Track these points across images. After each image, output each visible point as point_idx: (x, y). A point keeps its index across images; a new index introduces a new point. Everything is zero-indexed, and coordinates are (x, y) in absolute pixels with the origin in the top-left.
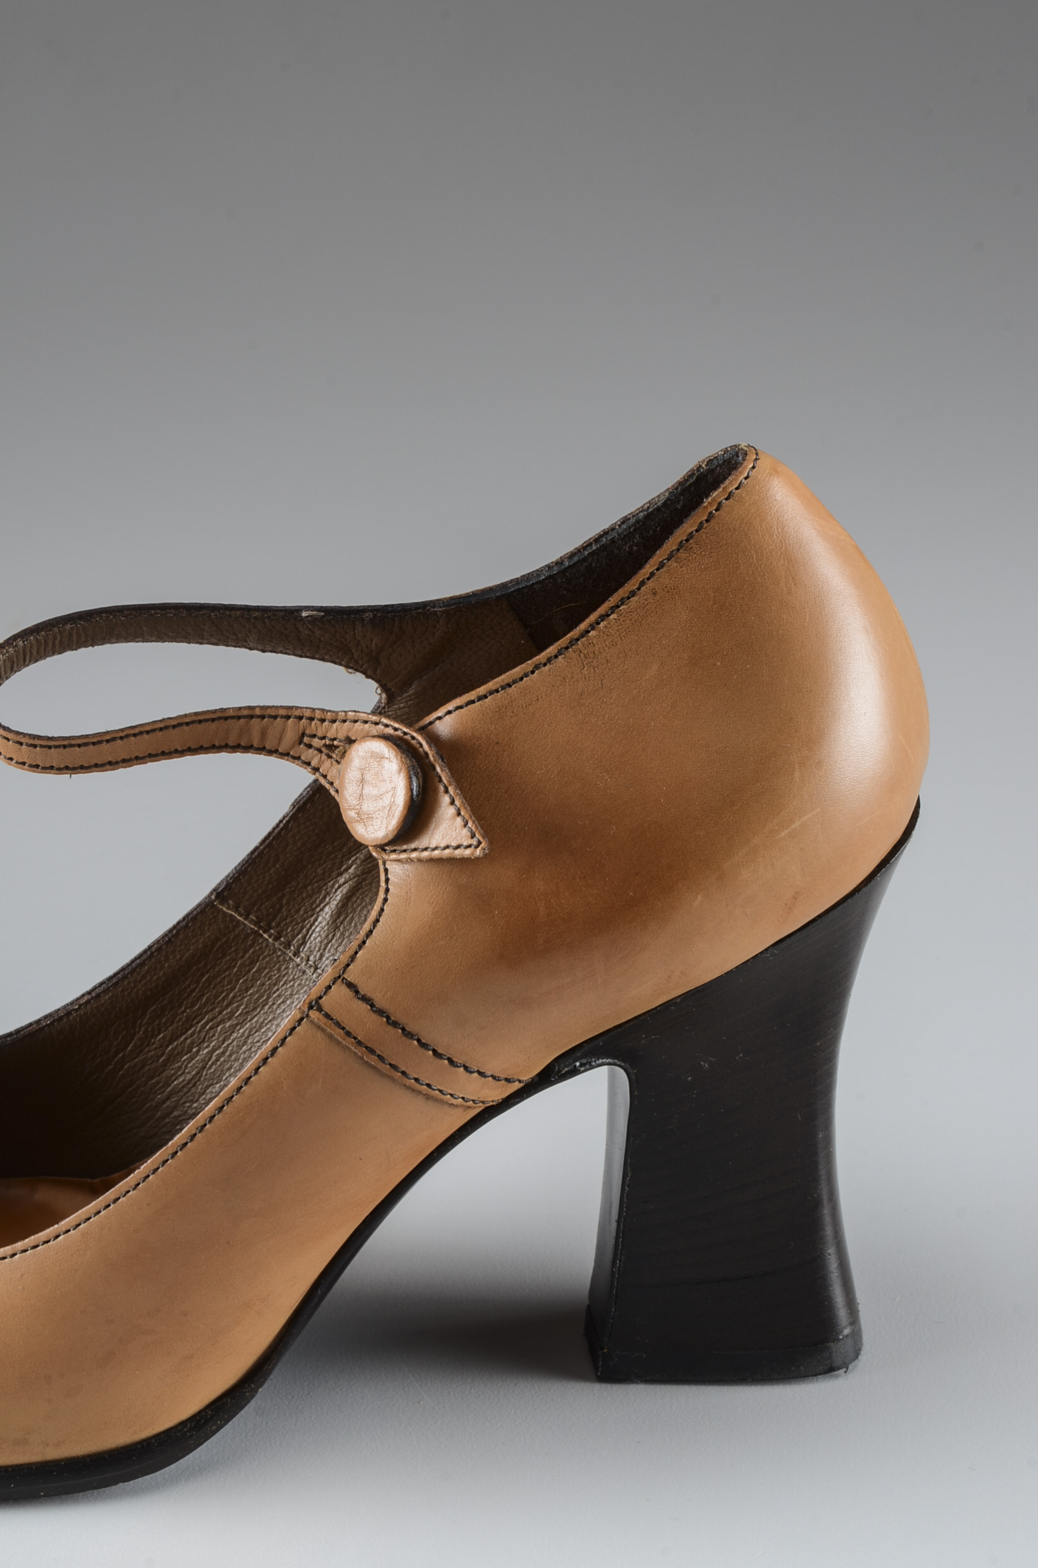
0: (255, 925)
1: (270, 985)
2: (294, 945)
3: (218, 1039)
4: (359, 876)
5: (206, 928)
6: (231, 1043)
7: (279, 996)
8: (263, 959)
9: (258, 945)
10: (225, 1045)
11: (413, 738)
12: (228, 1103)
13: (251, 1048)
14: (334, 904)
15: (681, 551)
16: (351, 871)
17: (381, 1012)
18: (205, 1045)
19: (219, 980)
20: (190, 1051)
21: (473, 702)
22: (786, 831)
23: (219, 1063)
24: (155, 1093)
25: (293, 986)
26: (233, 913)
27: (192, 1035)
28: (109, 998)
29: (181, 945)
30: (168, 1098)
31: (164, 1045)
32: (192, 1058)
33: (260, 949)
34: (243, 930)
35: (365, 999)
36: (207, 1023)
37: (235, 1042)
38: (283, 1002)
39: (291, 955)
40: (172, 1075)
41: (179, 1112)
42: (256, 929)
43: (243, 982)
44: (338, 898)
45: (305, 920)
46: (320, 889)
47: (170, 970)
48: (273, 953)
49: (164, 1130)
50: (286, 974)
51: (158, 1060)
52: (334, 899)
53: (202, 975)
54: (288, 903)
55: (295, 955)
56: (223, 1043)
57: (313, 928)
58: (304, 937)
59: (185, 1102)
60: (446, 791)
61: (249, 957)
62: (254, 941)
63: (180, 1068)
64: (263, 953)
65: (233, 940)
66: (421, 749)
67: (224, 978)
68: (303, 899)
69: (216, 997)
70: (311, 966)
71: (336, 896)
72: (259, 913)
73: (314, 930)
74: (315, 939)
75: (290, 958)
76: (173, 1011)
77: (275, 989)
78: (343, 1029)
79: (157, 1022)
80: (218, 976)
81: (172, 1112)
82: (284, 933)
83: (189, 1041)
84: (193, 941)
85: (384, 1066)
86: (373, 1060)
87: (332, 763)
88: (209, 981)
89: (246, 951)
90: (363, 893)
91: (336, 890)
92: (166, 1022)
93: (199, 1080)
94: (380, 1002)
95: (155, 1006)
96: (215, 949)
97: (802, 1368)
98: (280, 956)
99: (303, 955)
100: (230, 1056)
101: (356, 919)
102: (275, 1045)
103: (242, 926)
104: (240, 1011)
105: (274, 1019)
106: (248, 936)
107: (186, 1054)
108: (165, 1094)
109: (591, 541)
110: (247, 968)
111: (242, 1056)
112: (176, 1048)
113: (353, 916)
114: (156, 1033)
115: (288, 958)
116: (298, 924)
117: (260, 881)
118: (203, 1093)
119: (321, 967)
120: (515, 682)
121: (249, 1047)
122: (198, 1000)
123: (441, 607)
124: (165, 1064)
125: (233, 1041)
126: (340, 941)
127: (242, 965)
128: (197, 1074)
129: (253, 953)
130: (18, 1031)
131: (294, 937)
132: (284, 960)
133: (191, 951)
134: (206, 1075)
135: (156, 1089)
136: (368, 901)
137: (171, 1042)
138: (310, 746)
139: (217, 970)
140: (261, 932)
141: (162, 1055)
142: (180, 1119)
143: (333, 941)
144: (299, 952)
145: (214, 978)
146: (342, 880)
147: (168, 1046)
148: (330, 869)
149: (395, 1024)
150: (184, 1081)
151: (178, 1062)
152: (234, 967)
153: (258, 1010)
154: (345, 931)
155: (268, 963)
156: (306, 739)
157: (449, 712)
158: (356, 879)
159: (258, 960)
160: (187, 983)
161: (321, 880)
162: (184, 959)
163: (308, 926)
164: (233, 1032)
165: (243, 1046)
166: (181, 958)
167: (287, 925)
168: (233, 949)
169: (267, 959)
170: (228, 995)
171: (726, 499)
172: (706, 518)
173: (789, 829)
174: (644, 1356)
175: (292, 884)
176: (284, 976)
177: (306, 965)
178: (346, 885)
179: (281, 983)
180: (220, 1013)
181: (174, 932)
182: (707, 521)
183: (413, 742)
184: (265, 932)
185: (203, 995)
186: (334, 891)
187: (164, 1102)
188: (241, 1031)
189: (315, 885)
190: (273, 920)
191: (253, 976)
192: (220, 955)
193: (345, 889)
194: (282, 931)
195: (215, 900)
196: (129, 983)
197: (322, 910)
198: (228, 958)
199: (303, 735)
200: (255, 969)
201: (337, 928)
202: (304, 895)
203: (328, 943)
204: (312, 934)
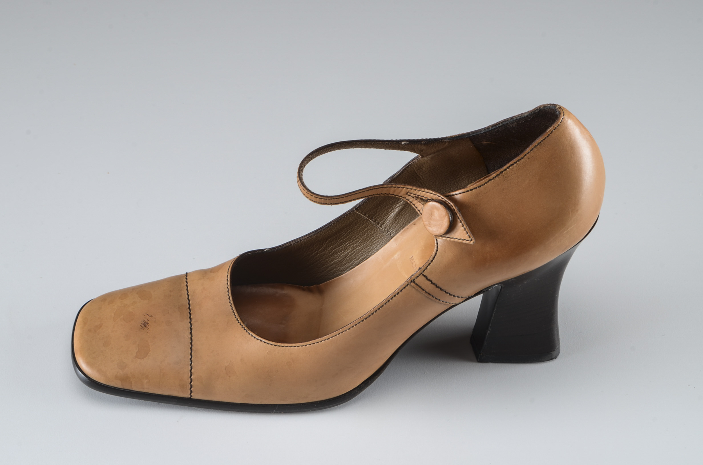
0: (368, 217)
1: (371, 234)
2: (380, 224)
3: (351, 249)
4: (404, 204)
5: (351, 218)
6: (356, 251)
7: (374, 238)
8: (369, 227)
9: (368, 223)
10: (354, 251)
11: (449, 203)
12: (382, 307)
13: (363, 253)
14: (395, 212)
15: (538, 145)
16: (401, 202)
17: (434, 284)
18: (347, 250)
19: (353, 232)
20: (341, 251)
21: (468, 191)
22: (566, 232)
23: (351, 256)
24: (328, 263)
25: (379, 235)
26: (361, 214)
27: (342, 247)
28: (315, 237)
29: (341, 222)
30: (332, 265)
31: (332, 250)
32: (341, 254)
33: (368, 224)
34: (363, 218)
35: (429, 280)
36: (348, 244)
37: (357, 251)
38: (375, 240)
39: (379, 226)
40: (334, 258)
41: (336, 270)
42: (368, 218)
43: (361, 233)
44: (397, 211)
45: (384, 216)
46: (390, 207)
47: (337, 229)
48: (373, 225)
49: (330, 274)
50: (377, 232)
51: (329, 254)
52: (395, 211)
53: (348, 231)
54: (379, 211)
55: (380, 227)
56: (353, 250)
57: (387, 219)
58: (384, 222)
59: (338, 267)
60: (461, 222)
61: (364, 226)
62: (366, 222)
63: (337, 256)
64: (369, 225)
65: (359, 221)
66: (452, 208)
67: (355, 232)
68: (384, 210)
69: (352, 237)
70: (386, 231)
71: (396, 210)
72: (369, 214)
73: (388, 220)
74: (388, 222)
75: (379, 227)
76: (336, 240)
77: (372, 236)
78: (422, 288)
79: (330, 243)
80: (353, 231)
81: (333, 269)
82: (377, 220)
83: (341, 249)
84: (346, 221)
85: (433, 298)
86: (430, 297)
87: (417, 202)
88: (350, 232)
89: (363, 224)
90: (405, 210)
91: (396, 208)
92: (333, 243)
93: (344, 260)
94: (434, 281)
95: (330, 239)
96: (353, 224)
97: (543, 359)
98: (375, 226)
99: (383, 227)
100: (355, 254)
101: (403, 218)
102: (398, 291)
103: (363, 217)
104: (359, 241)
105: (371, 245)
106: (365, 220)
107: (340, 252)
108: (331, 264)
109: (500, 123)
110: (363, 229)
111: (360, 255)
112: (336, 251)
113: (401, 217)
114: (330, 246)
115: (378, 227)
116: (382, 217)
117: (370, 205)
118: (345, 265)
119: (390, 231)
120: (482, 185)
121: (362, 253)
122: (345, 237)
123: (447, 140)
124: (332, 255)
125: (356, 250)
126: (397, 224)
127: (362, 228)
128: (343, 259)
129: (366, 225)
130: (283, 245)
131: (380, 221)
132: (376, 228)
133: (345, 224)
134: (346, 259)
135: (328, 261)
136: (407, 213)
137: (335, 249)
138: (410, 196)
139: (353, 229)
140: (369, 219)
141: (331, 252)
142: (336, 271)
143: (395, 224)
144: (382, 226)
145: (351, 231)
146: (398, 205)
147: (333, 250)
148: (394, 202)
149: (438, 287)
150: (338, 260)
151: (336, 255)
152: (359, 229)
153: (366, 242)
154: (399, 221)
155: (370, 228)
156: (408, 194)
157: (460, 193)
158: (403, 205)
159: (367, 227)
160: (342, 233)
161: (391, 205)
162: (342, 226)
163: (385, 218)
164: (357, 247)
165: (360, 252)
166: (341, 226)
167: (378, 218)
168: (359, 224)
169: (371, 227)
170: (356, 236)
171: (554, 130)
172: (547, 136)
173: (567, 231)
174: (494, 357)
175: (381, 206)
176: (376, 232)
177: (384, 230)
178: (400, 207)
179: (375, 234)
180: (353, 241)
181: (340, 218)
182: (547, 137)
183: (449, 204)
184: (370, 219)
185: (347, 236)
186: (395, 208)
187: (330, 266)
188: (360, 247)
189: (389, 206)
190: (373, 216)
191: (365, 231)
192: (354, 225)
193: (399, 208)
194: (377, 219)
195: (355, 210)
196: (323, 232)
197: (391, 214)
198: (357, 226)
199: (408, 193)
200: (366, 230)
201: (396, 220)
202: (385, 209)
203: (393, 224)
204: (387, 221)
